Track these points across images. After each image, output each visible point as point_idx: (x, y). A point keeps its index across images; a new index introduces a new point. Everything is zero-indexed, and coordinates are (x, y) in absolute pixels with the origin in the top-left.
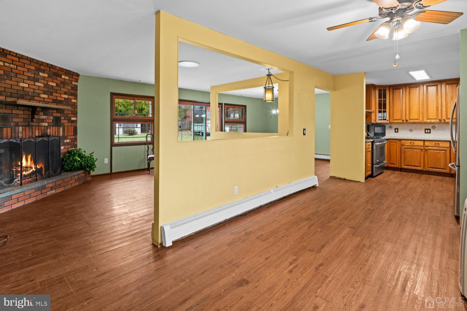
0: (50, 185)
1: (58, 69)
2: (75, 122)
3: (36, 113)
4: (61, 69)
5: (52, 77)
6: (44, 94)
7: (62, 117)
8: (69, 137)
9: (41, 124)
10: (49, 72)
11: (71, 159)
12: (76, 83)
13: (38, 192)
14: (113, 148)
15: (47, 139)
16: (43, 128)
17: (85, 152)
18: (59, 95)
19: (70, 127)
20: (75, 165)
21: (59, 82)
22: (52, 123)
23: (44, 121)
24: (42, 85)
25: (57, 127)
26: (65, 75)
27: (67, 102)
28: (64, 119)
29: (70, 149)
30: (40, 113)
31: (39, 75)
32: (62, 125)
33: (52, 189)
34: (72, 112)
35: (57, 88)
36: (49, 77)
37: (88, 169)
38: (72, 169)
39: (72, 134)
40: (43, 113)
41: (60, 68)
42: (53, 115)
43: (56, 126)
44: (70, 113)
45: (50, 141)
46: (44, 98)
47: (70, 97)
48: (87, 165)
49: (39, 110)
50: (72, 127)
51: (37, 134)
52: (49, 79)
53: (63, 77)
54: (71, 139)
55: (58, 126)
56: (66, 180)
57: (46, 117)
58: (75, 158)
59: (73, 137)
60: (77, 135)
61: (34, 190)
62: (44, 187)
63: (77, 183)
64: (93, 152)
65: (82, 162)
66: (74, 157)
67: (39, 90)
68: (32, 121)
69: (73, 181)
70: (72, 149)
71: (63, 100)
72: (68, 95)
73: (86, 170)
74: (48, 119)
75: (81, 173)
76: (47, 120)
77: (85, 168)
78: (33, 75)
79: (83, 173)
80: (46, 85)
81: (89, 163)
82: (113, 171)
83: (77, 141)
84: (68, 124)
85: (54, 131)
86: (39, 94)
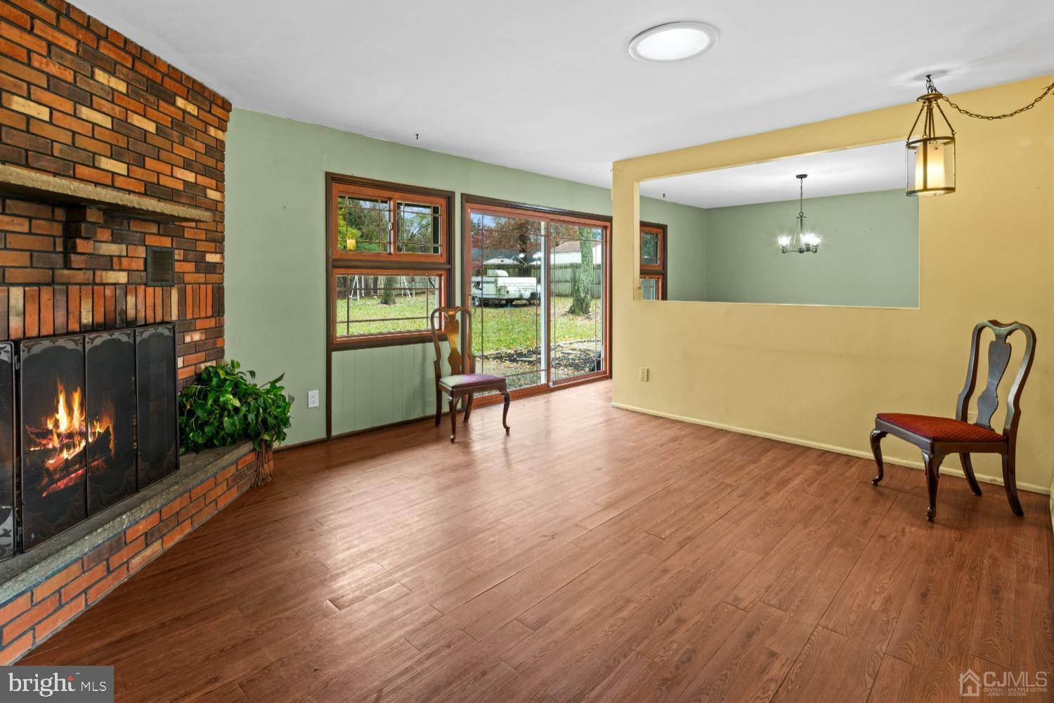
0: (141, 527)
1: (164, 69)
2: (217, 268)
3: (83, 230)
4: (174, 74)
5: (142, 96)
6: (111, 157)
7: (176, 251)
8: (199, 324)
9: (101, 276)
10: (132, 75)
11: (210, 402)
12: (220, 135)
13: (96, 568)
14: (334, 354)
15: (128, 335)
16: (109, 292)
17: (253, 374)
18: (167, 169)
19: (203, 287)
20: (225, 425)
21: (167, 121)
22: (143, 274)
23: (116, 267)
24: (106, 122)
25: (160, 289)
26: (186, 99)
27: (192, 194)
28: (182, 258)
29: (203, 366)
30: (99, 230)
31: (92, 77)
32: (176, 281)
33: (148, 538)
34: (209, 234)
35: (159, 142)
36: (132, 93)
37: (266, 437)
38: (217, 442)
39: (210, 314)
40: (109, 231)
41: (169, 66)
42: (147, 243)
43: (159, 284)
44: (203, 237)
45: (140, 342)
46: (113, 173)
47: (202, 180)
48: (264, 421)
49: (93, 220)
50: (210, 287)
51: (87, 319)
52: (133, 104)
53: (180, 102)
54: (205, 330)
55: (164, 283)
56: (199, 489)
57: (121, 250)
58: (221, 399)
59: (211, 323)
60: (223, 314)
61: (76, 568)
62: (119, 543)
63: (234, 494)
64: (283, 375)
65: (248, 411)
66: (218, 398)
67: (93, 137)
68: (67, 265)
69: (219, 490)
70: (208, 364)
71: (181, 187)
72: (196, 173)
73: (262, 440)
74: (127, 256)
75: (245, 455)
76: (125, 261)
77: (258, 434)
78: (69, 76)
79: (251, 451)
80: (121, 125)
81: (269, 413)
82: (335, 432)
83: (222, 336)
84: (197, 275)
85: (150, 302)
86: (94, 154)
